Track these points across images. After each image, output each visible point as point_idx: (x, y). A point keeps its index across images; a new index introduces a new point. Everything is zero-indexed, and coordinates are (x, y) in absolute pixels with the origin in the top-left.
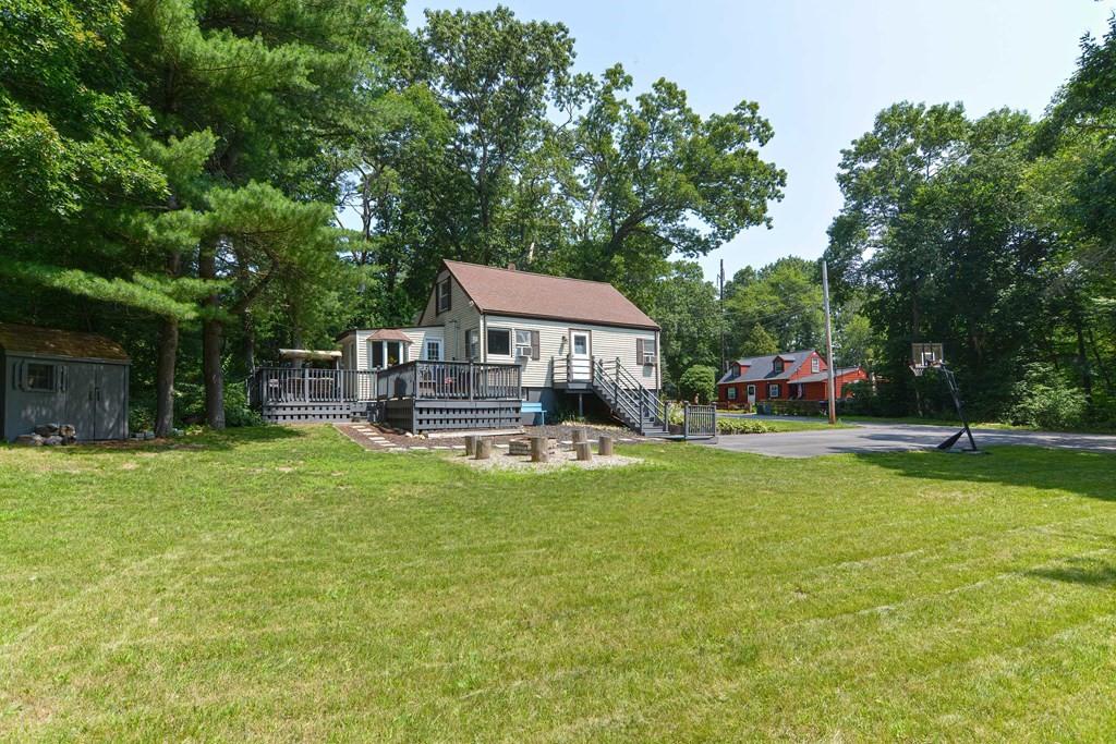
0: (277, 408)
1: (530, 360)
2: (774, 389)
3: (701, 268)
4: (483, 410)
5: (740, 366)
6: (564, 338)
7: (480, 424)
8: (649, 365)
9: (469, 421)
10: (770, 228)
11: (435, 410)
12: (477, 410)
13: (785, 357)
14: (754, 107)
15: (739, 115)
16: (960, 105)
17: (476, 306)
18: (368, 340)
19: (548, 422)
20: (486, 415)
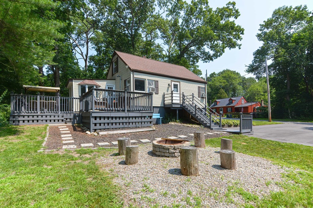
0: (19, 116)
1: (154, 94)
2: (229, 109)
3: (201, 72)
4: (132, 117)
5: (217, 102)
6: (169, 85)
7: (131, 125)
8: (203, 98)
9: (125, 124)
10: (240, 48)
11: (104, 118)
12: (129, 117)
13: (233, 99)
14: (234, 4)
15: (228, 7)
16: (306, 6)
17: (129, 68)
18: (79, 84)
19: (163, 123)
20: (134, 120)
